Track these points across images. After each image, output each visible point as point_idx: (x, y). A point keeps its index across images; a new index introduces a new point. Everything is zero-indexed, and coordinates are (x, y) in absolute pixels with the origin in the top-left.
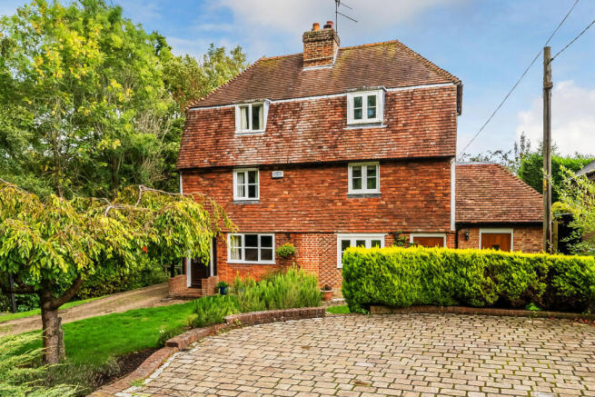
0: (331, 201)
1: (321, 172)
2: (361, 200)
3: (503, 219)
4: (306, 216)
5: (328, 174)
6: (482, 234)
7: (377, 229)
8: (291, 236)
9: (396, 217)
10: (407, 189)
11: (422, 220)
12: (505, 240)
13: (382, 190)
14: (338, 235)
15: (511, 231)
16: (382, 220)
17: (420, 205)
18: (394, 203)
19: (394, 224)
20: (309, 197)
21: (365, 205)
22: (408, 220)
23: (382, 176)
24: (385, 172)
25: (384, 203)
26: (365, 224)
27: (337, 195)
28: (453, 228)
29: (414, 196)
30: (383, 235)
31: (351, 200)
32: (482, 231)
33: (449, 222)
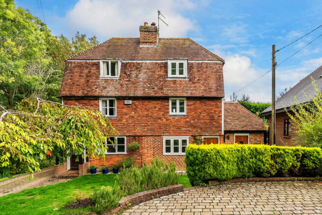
0: (160, 118)
1: (154, 102)
2: (176, 118)
3: (245, 129)
4: (145, 126)
5: (158, 104)
6: (236, 136)
7: (185, 134)
8: (136, 138)
9: (195, 127)
10: (201, 113)
11: (208, 129)
12: (245, 139)
13: (187, 113)
14: (164, 137)
15: (248, 135)
16: (188, 129)
17: (207, 121)
18: (194, 120)
19: (194, 131)
20: (147, 116)
21: (178, 121)
22: (201, 129)
23: (187, 105)
24: (189, 104)
25: (188, 120)
26: (179, 131)
27: (163, 115)
28: (223, 133)
29: (204, 116)
30: (188, 137)
31: (171, 118)
32: (235, 134)
33: (221, 130)
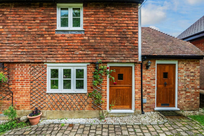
0: (42, 36)
1: (34, 11)
2: (67, 35)
4: (19, 48)
5: (39, 13)
6: (157, 64)
7: (81, 60)
8: (5, 65)
9: (96, 49)
10: (105, 27)
11: (117, 53)
12: (172, 68)
13: (85, 27)
14: (48, 65)
15: (176, 62)
16: (84, 52)
17: (115, 40)
18: (94, 38)
19: (94, 55)
20: (22, 32)
21: (71, 39)
22: (106, 52)
23: (85, 16)
24: (87, 13)
25: (86, 38)
26: (71, 55)
27: (47, 30)
28: (140, 60)
29: (110, 33)
30: (86, 65)
31: (59, 34)
32: (157, 62)
33: (137, 55)
